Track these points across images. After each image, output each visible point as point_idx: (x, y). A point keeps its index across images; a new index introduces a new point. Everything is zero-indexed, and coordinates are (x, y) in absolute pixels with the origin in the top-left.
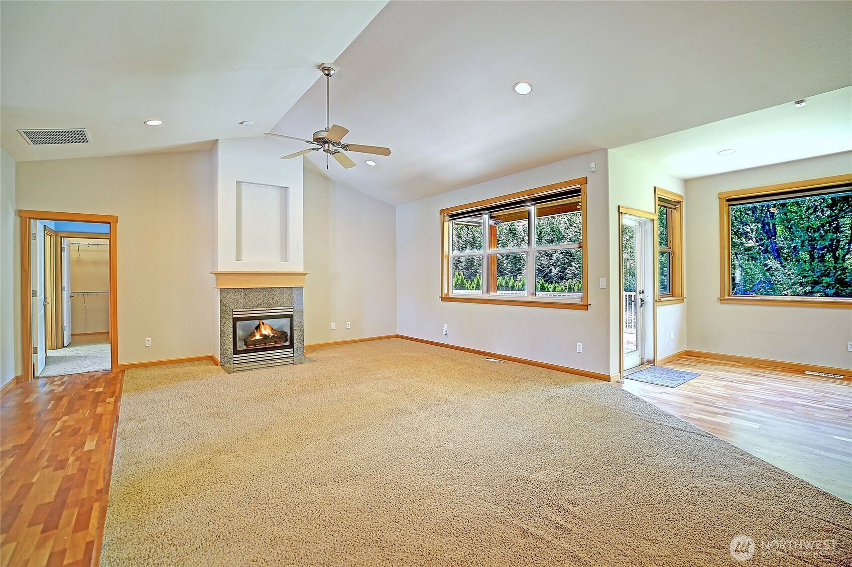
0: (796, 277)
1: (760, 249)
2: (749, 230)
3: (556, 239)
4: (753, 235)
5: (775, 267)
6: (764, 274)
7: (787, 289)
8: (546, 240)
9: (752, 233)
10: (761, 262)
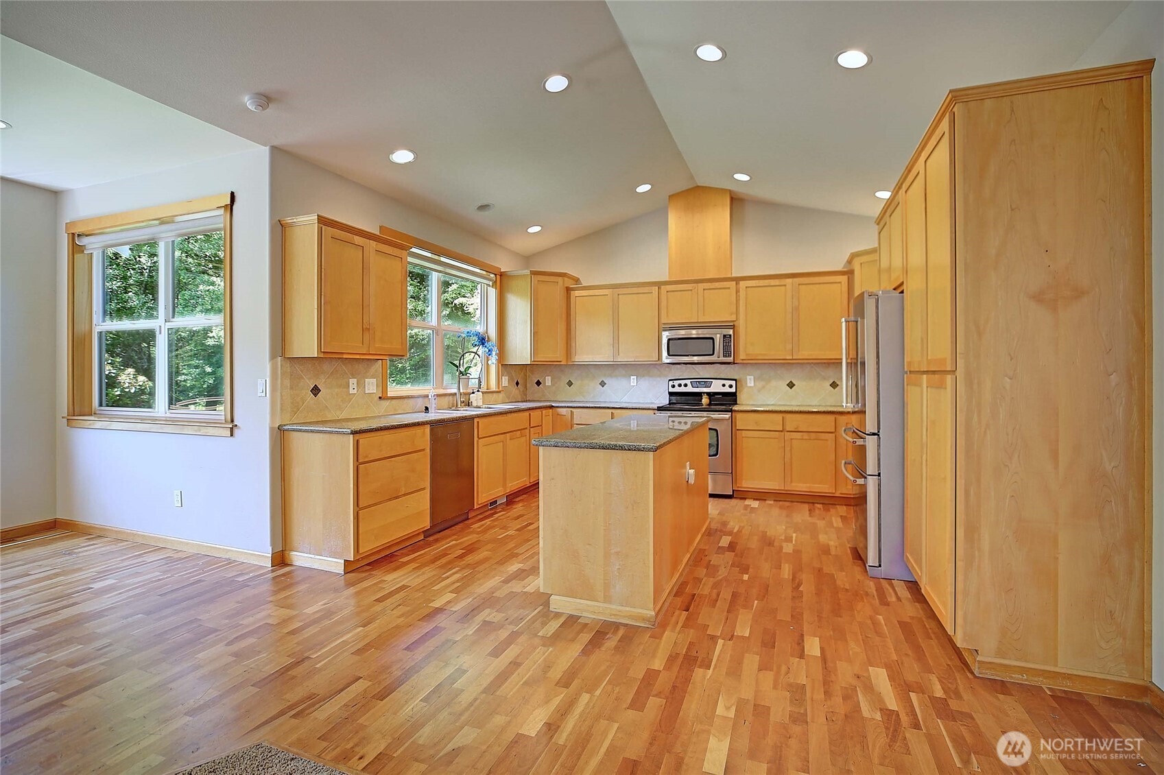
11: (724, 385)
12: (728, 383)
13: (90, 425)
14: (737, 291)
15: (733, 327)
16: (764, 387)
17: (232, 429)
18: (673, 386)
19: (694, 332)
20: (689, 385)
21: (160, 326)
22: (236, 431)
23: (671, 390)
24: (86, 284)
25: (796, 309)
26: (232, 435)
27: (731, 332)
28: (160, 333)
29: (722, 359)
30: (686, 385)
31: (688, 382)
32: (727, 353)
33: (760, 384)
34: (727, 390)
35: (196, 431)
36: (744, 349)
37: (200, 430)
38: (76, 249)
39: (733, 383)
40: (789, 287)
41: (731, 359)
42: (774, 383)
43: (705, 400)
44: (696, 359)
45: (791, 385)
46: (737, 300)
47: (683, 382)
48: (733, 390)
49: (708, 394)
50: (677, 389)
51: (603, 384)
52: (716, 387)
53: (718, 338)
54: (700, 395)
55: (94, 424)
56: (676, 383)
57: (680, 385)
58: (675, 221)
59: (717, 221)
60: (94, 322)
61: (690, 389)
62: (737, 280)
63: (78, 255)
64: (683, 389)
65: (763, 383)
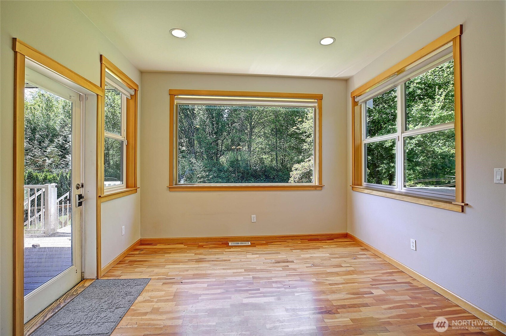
0: (203, 167)
1: (187, 152)
2: (183, 141)
3: (51, 135)
4: (184, 144)
5: (194, 162)
6: (189, 166)
7: (199, 174)
8: (40, 135)
9: (184, 143)
10: (188, 159)
13: (362, 191)
17: (463, 207)
21: (398, 136)
22: (466, 209)
24: (359, 123)
26: (463, 211)
28: (399, 140)
35: (429, 203)
37: (432, 204)
38: (355, 103)
55: (364, 190)
60: (363, 139)
63: (356, 107)
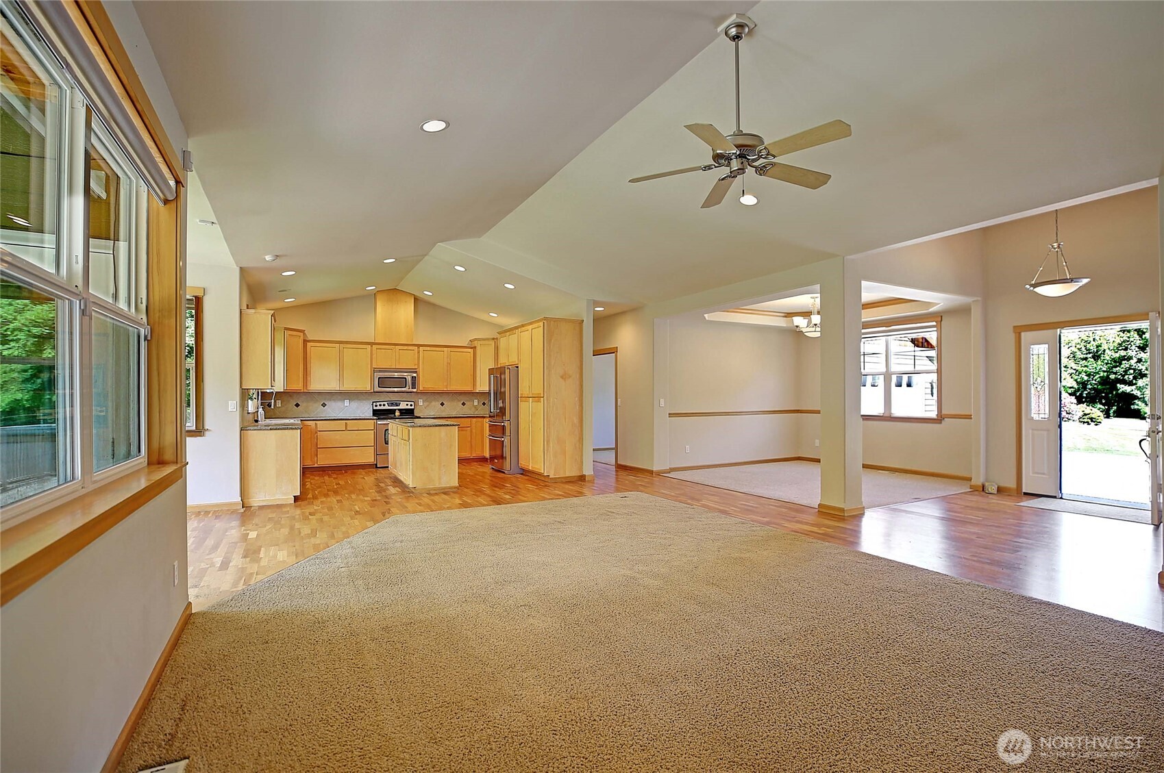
11: (407, 405)
12: (409, 403)
14: (419, 352)
15: (415, 372)
16: (428, 406)
18: (376, 406)
19: (396, 374)
20: (386, 405)
23: (375, 408)
25: (449, 364)
27: (415, 375)
29: (411, 390)
30: (384, 405)
31: (386, 403)
32: (414, 386)
33: (426, 404)
34: (409, 407)
36: (423, 385)
39: (413, 403)
40: (446, 353)
41: (415, 390)
42: (433, 403)
43: (397, 414)
44: (396, 390)
45: (442, 404)
46: (419, 358)
47: (382, 403)
48: (413, 407)
49: (399, 410)
50: (378, 408)
51: (324, 405)
52: (403, 406)
53: (409, 379)
54: (394, 411)
56: (378, 404)
57: (380, 405)
58: (381, 308)
59: (406, 311)
61: (387, 407)
62: (419, 346)
64: (382, 408)
65: (427, 403)
